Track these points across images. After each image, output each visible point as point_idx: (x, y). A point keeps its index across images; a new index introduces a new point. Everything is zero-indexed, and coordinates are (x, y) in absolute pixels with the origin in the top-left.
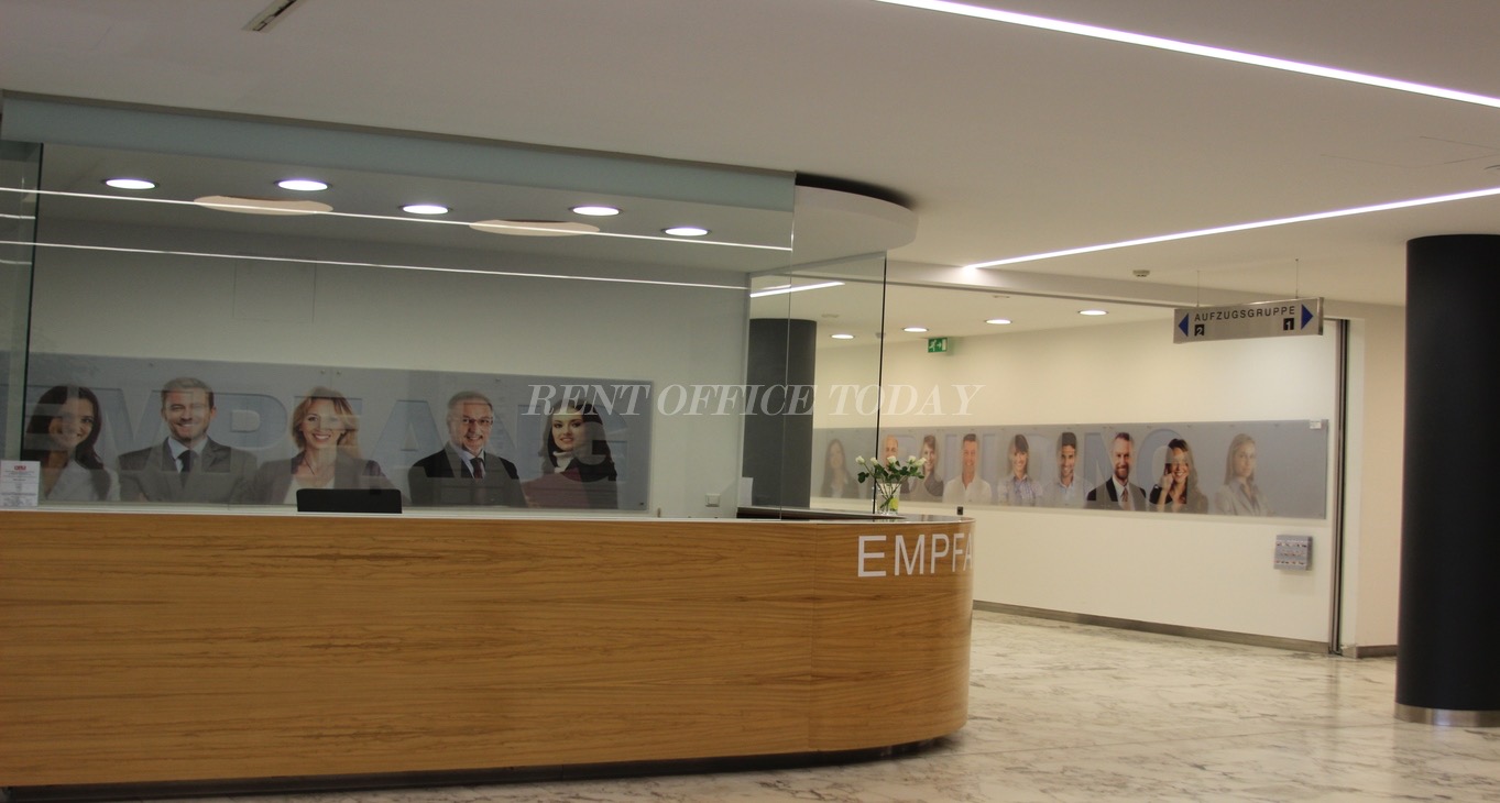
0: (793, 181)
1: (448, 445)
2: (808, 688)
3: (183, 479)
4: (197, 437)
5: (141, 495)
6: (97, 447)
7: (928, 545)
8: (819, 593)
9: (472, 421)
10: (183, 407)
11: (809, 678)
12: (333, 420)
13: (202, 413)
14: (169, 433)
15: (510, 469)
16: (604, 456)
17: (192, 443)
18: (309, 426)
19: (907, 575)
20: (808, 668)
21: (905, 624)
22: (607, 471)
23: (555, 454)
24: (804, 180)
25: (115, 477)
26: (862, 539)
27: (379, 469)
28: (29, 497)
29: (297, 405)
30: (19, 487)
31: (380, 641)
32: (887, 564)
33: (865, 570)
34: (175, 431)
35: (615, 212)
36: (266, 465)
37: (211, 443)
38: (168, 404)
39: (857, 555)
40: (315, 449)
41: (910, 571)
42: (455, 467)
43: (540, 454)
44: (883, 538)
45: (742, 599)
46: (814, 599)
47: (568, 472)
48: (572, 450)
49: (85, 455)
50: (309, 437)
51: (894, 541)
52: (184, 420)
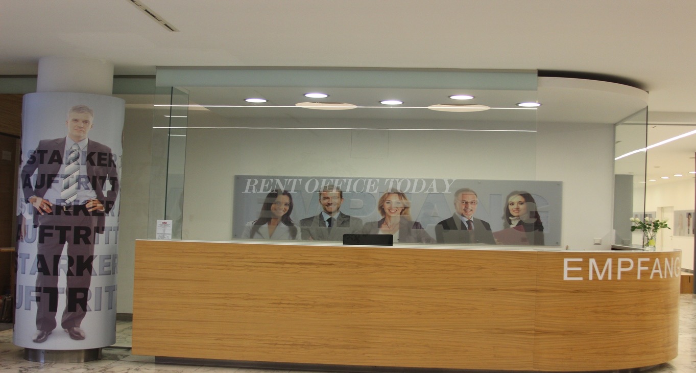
0: (537, 74)
1: (455, 214)
2: (533, 337)
3: (329, 230)
4: (335, 212)
5: (310, 237)
6: (291, 216)
7: (615, 265)
8: (539, 288)
9: (467, 203)
10: (328, 198)
11: (533, 332)
12: (399, 203)
13: (337, 201)
14: (323, 210)
15: (487, 226)
16: (536, 219)
17: (332, 214)
18: (387, 206)
19: (598, 280)
20: (533, 327)
21: (598, 306)
22: (539, 226)
23: (510, 218)
24: (542, 73)
25: (299, 229)
26: (566, 261)
27: (421, 226)
28: (168, 235)
29: (381, 196)
30: (164, 231)
31: (304, 302)
32: (585, 273)
33: (568, 276)
34: (325, 209)
35: (471, 98)
36: (367, 224)
37: (342, 214)
38: (322, 197)
39: (562, 268)
40: (390, 217)
41: (600, 277)
42: (458, 225)
43: (503, 218)
44: (581, 260)
45: (494, 289)
46: (536, 291)
47: (516, 228)
48: (518, 216)
49: (286, 220)
50: (387, 211)
51: (588, 262)
52: (329, 204)
